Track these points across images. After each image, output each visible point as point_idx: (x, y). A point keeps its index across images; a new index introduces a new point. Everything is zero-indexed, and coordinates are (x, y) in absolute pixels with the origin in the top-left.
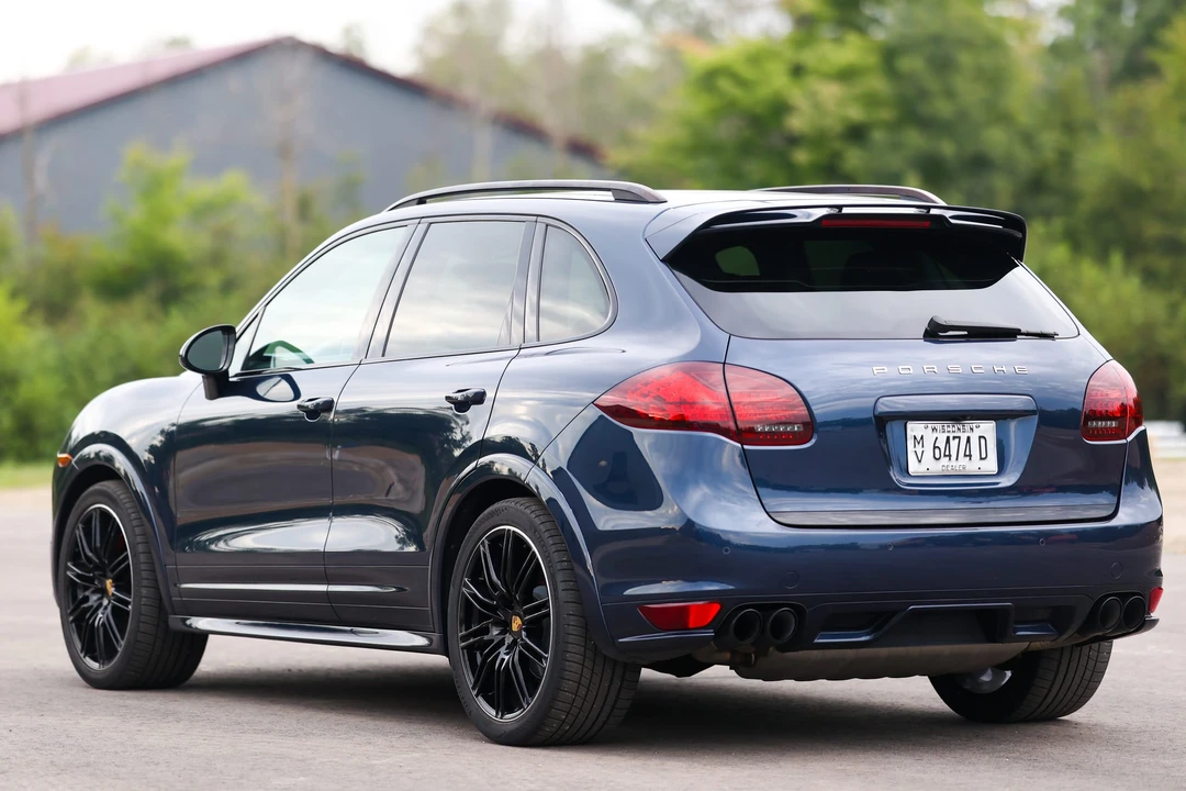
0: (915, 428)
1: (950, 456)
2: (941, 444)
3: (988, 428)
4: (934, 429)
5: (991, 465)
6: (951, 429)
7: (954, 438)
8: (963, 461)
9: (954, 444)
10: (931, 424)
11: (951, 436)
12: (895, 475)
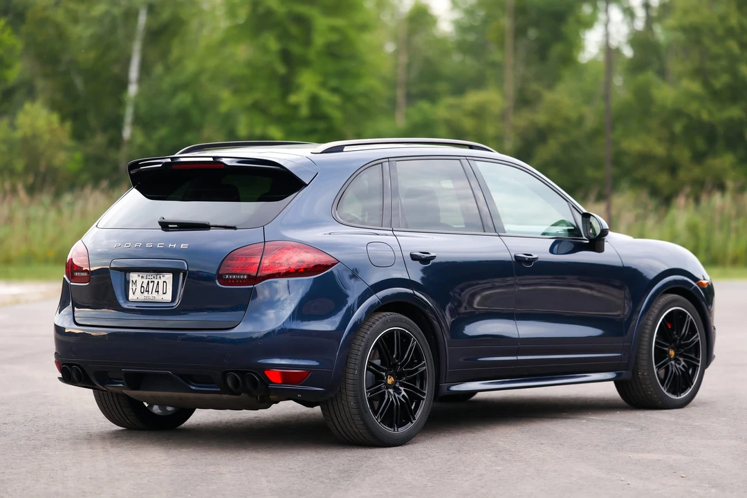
0: (134, 276)
1: (148, 291)
2: (145, 285)
3: (168, 277)
4: (142, 277)
5: (168, 297)
6: (151, 276)
7: (151, 282)
8: (155, 294)
9: (151, 285)
10: (141, 274)
11: (150, 281)
12: (121, 301)
